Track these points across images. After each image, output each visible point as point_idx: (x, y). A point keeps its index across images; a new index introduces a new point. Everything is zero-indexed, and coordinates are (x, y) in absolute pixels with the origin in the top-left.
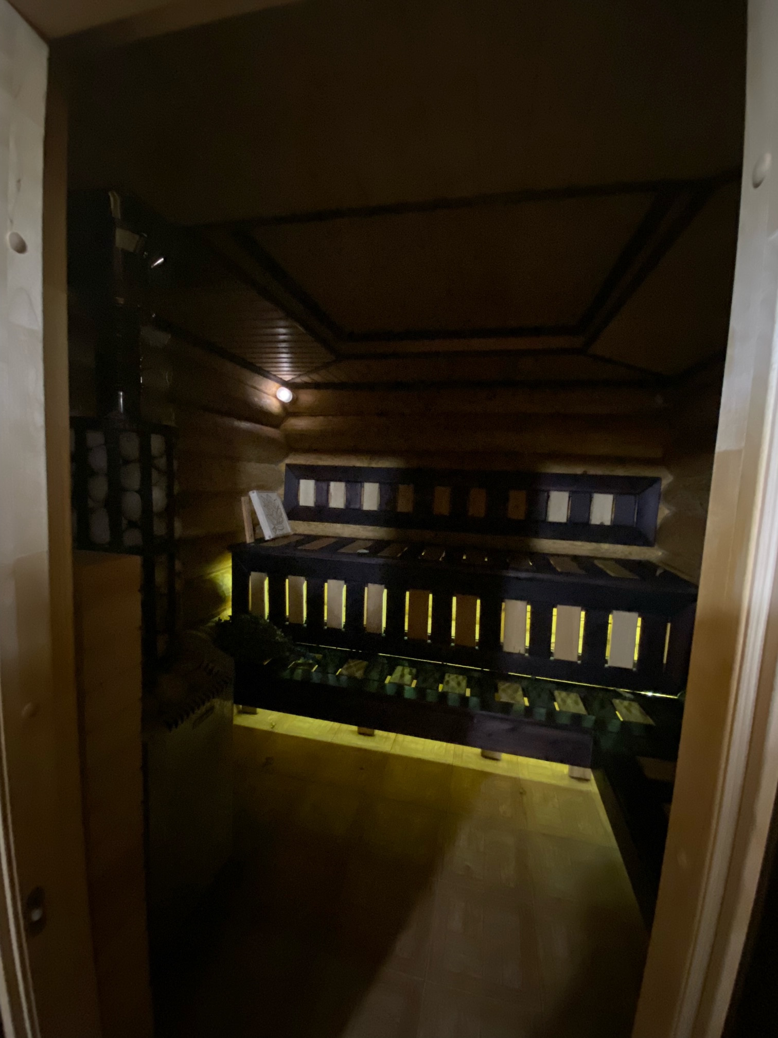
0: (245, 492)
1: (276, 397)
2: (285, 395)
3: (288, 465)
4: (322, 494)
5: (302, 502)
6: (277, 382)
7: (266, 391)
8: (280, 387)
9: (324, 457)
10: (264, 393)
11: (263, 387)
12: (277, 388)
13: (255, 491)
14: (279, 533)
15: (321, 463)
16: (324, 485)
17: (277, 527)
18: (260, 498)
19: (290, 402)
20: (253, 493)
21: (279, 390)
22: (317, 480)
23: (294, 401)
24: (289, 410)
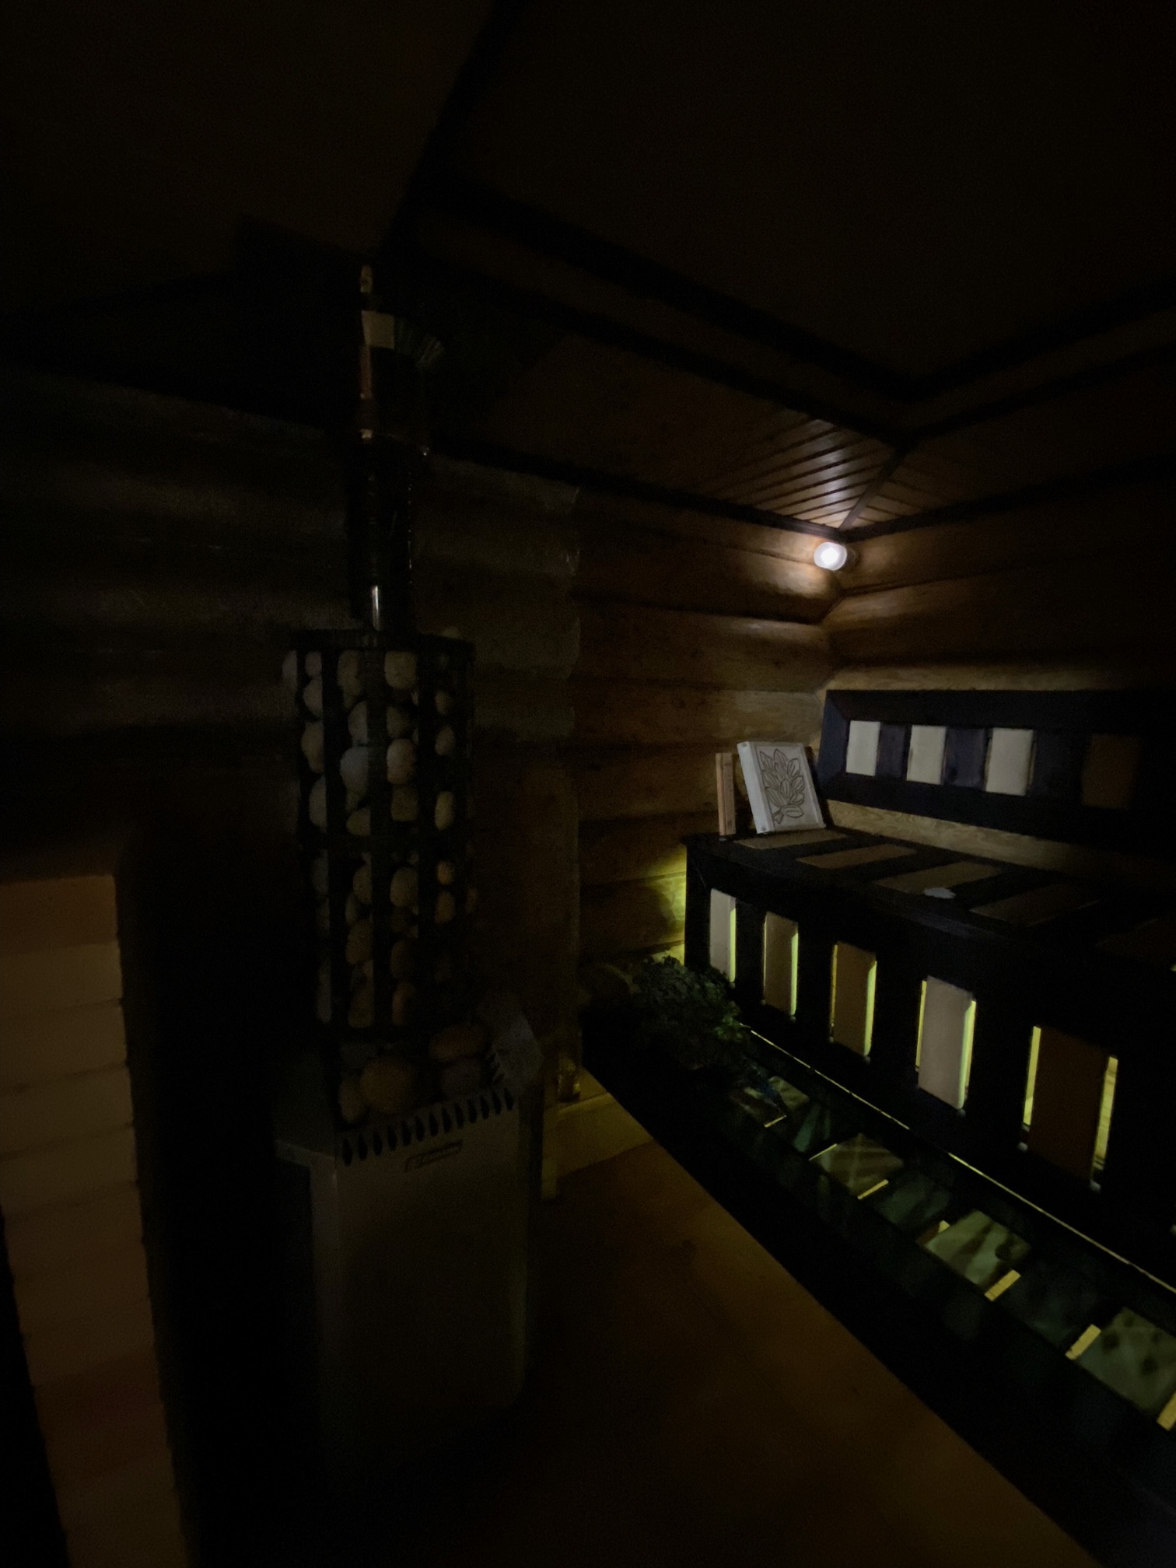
0: (729, 745)
1: (812, 563)
2: (831, 556)
3: (831, 694)
4: (895, 752)
5: (852, 767)
6: (815, 534)
7: (794, 555)
8: (822, 542)
9: (903, 673)
10: (788, 559)
11: (784, 549)
12: (817, 545)
13: (747, 743)
14: (787, 823)
15: (897, 686)
16: (898, 732)
17: (784, 811)
18: (758, 756)
19: (842, 569)
20: (745, 745)
21: (820, 547)
22: (886, 722)
23: (852, 565)
24: (841, 584)
